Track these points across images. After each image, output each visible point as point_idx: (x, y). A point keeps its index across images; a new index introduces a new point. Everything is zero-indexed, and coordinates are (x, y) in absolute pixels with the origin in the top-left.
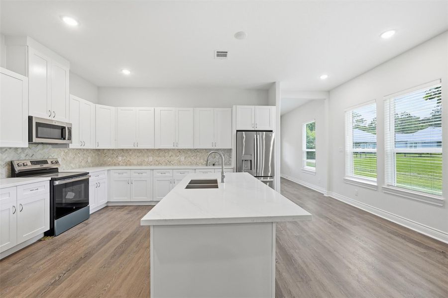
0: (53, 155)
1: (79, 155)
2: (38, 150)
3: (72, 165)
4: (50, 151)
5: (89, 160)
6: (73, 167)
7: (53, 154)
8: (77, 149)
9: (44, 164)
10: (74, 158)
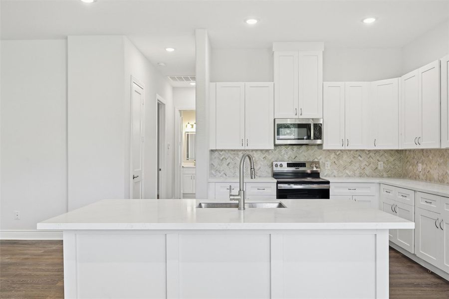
0: (319, 158)
1: (361, 159)
2: (302, 152)
3: (347, 172)
4: (315, 153)
5: (381, 166)
6: (349, 174)
7: (319, 156)
8: (357, 150)
9: (301, 167)
10: (351, 162)
